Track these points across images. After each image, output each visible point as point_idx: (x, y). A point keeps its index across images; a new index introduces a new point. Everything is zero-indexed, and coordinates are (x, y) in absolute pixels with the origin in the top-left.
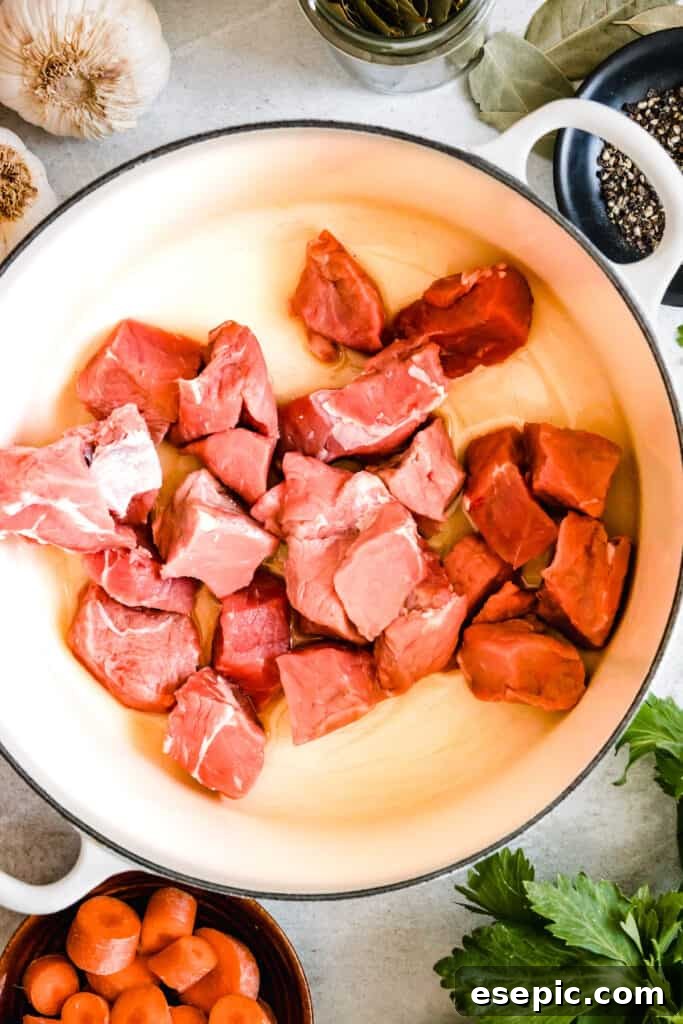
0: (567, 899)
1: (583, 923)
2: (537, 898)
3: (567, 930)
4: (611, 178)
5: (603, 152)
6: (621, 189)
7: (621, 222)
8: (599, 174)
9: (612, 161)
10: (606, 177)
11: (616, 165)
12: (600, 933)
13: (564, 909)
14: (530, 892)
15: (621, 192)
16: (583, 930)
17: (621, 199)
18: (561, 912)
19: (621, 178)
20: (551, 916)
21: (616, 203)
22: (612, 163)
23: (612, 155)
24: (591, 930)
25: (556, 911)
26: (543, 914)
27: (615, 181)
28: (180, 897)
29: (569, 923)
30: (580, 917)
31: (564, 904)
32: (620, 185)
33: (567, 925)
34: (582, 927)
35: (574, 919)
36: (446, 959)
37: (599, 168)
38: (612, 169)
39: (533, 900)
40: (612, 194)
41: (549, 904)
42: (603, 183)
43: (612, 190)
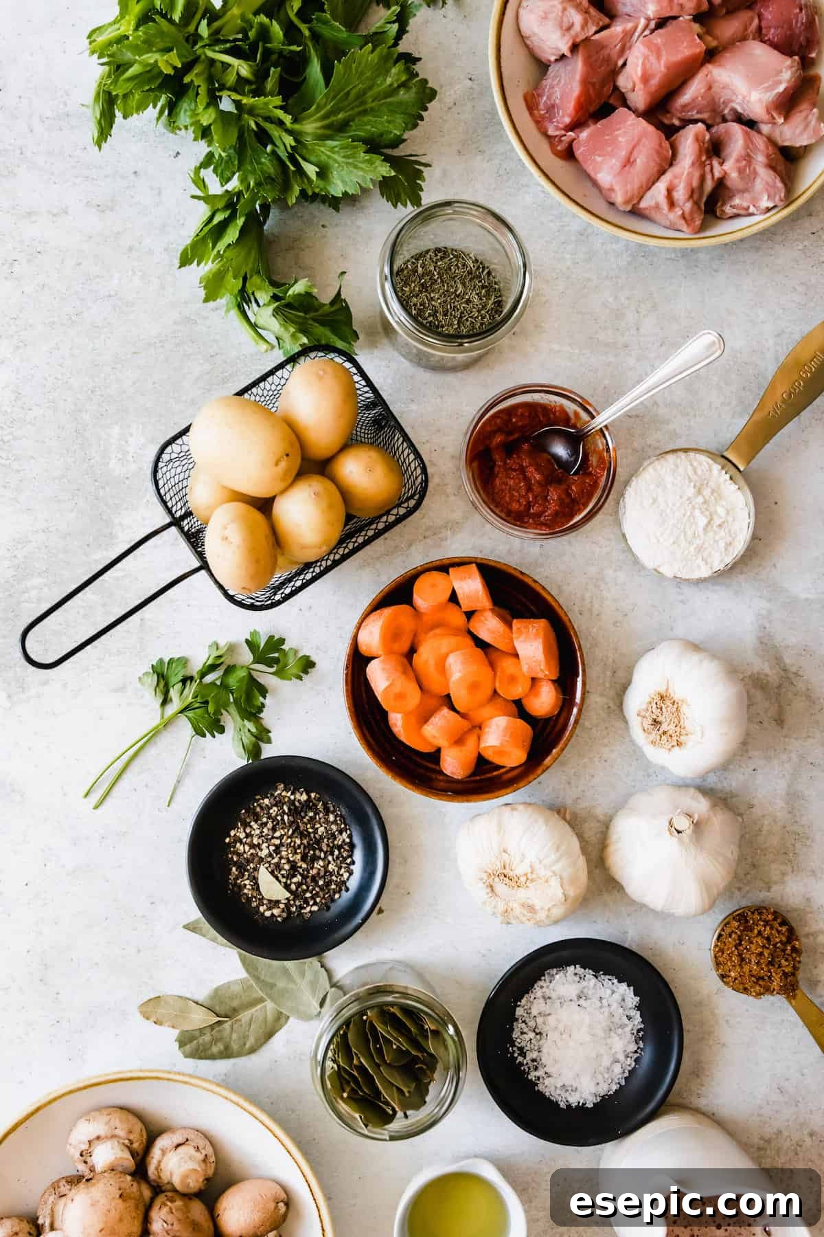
0: (361, 173)
1: (344, 160)
2: (382, 166)
3: (353, 151)
4: (345, 859)
5: (348, 879)
6: (339, 850)
7: (343, 826)
8: (353, 863)
9: (342, 871)
10: (349, 861)
11: (340, 868)
12: (329, 157)
13: (360, 165)
14: (388, 168)
15: (340, 847)
16: (342, 155)
17: (340, 843)
18: (361, 162)
19: (338, 858)
20: (367, 157)
21: (344, 841)
22: (343, 870)
23: (342, 875)
24: (336, 156)
25: (365, 161)
26: (375, 156)
27: (342, 856)
28: (452, 773)
29: (353, 156)
30: (347, 163)
31: (362, 169)
32: (340, 853)
33: (354, 153)
34: (344, 157)
35: (351, 161)
36: (430, 101)
37: (352, 867)
38: (343, 865)
39: (384, 163)
40: (346, 847)
41: (372, 164)
42: (351, 856)
43: (345, 850)
